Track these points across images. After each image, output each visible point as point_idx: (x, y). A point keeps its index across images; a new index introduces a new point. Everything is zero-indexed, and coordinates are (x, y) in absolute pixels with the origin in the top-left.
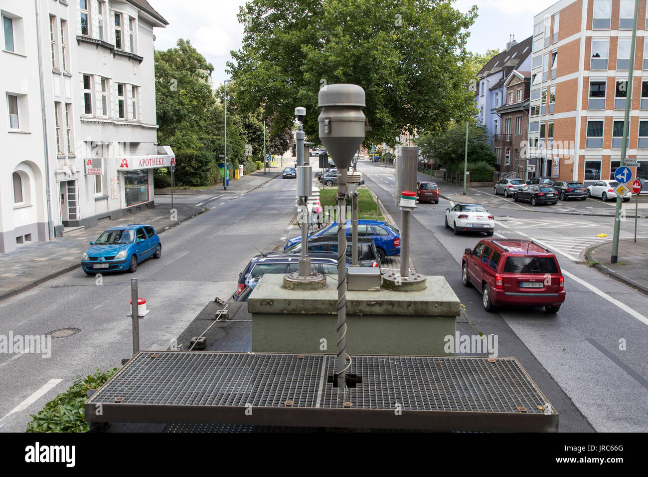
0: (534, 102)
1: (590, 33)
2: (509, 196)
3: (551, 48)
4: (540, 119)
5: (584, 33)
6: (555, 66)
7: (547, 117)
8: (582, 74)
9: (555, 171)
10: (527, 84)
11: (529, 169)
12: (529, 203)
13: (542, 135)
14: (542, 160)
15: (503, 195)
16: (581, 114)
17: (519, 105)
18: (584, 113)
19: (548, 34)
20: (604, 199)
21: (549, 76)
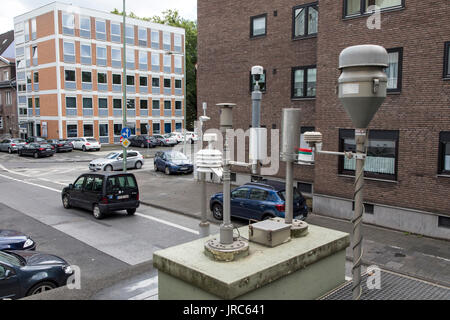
0: (19, 82)
1: (61, 36)
2: (14, 152)
3: (31, 43)
4: (27, 94)
5: (57, 36)
6: (36, 56)
7: (33, 93)
8: (58, 64)
9: (44, 132)
10: (12, 67)
11: (21, 131)
12: (33, 157)
13: (30, 106)
14: (32, 124)
15: (7, 152)
16: (61, 92)
17: (7, 83)
18: (63, 91)
19: (28, 32)
20: (84, 149)
21: (31, 63)
